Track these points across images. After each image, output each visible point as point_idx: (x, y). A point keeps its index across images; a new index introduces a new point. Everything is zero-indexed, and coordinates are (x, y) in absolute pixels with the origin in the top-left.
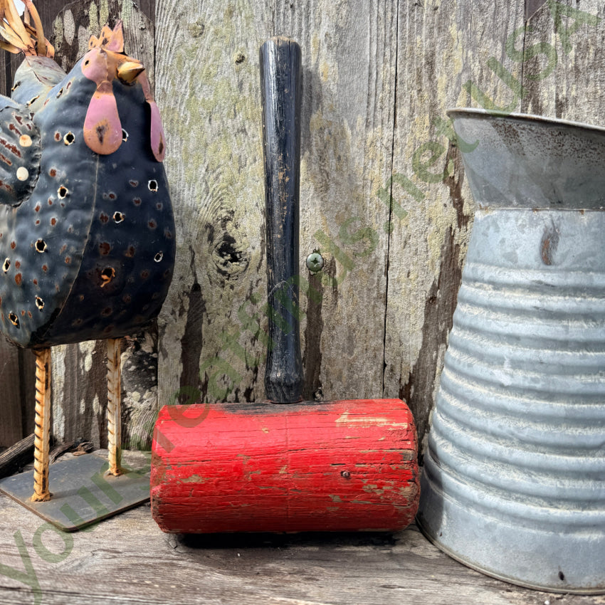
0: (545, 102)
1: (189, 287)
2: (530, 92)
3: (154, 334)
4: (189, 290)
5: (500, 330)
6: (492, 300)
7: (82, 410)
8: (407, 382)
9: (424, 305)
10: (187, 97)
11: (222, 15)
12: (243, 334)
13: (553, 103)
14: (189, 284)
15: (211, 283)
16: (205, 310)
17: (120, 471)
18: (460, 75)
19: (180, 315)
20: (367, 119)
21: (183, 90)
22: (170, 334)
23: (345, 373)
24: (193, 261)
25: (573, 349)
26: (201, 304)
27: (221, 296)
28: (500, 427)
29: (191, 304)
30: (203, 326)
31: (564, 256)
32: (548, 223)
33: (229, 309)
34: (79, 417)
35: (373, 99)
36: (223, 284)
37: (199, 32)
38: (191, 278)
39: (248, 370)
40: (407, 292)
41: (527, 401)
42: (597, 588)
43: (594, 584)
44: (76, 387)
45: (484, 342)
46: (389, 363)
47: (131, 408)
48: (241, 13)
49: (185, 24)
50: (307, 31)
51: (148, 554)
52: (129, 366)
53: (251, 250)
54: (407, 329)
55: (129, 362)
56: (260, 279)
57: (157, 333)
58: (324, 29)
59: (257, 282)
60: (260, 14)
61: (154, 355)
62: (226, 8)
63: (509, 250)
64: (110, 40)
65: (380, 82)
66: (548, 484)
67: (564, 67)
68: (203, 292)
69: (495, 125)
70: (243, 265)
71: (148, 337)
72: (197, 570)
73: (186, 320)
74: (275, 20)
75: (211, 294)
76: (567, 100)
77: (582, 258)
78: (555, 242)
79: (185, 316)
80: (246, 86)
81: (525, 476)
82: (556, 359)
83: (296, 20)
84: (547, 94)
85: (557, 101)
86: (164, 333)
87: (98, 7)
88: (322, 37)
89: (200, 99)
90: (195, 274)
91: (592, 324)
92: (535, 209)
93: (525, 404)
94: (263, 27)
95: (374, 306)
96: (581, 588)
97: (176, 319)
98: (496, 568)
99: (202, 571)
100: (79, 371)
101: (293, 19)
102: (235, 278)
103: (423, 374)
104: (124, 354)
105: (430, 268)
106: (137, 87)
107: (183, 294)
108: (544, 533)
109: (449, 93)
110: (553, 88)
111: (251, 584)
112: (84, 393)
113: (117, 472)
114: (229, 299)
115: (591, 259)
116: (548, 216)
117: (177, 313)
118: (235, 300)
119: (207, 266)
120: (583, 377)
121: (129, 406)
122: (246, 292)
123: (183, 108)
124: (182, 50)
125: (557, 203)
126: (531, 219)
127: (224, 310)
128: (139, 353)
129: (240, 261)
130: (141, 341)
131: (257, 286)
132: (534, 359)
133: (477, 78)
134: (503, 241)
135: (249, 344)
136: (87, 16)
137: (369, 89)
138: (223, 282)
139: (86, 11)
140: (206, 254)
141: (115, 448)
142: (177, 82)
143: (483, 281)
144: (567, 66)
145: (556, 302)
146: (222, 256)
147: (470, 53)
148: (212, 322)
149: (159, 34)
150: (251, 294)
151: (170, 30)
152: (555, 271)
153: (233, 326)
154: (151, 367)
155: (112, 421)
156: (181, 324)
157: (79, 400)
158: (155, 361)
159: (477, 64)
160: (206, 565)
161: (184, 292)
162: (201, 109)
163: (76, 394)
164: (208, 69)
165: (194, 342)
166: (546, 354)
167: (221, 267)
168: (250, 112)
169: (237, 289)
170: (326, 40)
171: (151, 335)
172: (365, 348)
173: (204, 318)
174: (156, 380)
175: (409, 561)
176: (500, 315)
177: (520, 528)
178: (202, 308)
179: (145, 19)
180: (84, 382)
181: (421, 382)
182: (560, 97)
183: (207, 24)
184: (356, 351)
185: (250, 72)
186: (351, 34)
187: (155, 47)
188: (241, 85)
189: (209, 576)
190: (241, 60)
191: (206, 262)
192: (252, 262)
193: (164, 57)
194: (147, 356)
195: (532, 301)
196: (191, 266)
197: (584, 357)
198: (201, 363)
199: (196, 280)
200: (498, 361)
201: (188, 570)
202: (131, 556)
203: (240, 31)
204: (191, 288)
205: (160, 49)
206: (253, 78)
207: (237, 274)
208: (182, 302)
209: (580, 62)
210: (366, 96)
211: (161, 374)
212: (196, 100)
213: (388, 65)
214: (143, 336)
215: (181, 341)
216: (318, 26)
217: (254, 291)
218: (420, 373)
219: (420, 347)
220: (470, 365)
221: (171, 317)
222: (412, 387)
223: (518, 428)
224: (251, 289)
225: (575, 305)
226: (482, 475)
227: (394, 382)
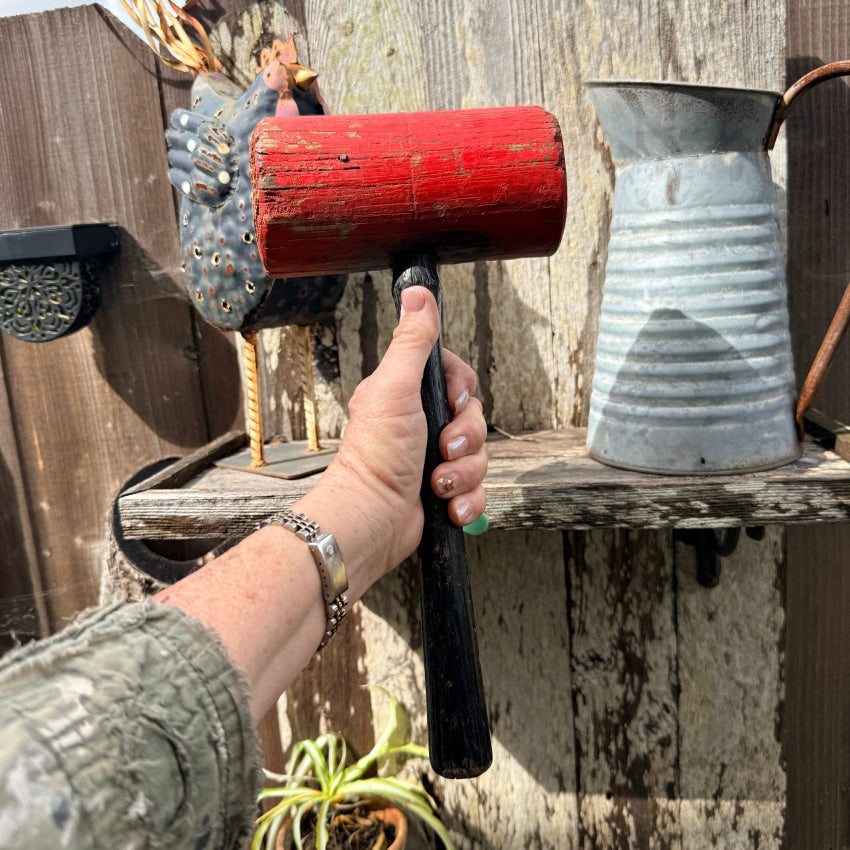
0: (684, 62)
1: (361, 279)
2: (670, 56)
3: (333, 328)
4: (361, 282)
5: (639, 267)
6: (632, 243)
7: (273, 407)
8: (576, 348)
9: (586, 271)
10: (343, 94)
11: (369, 12)
13: (692, 62)
16: (378, 299)
18: (600, 45)
19: (356, 306)
20: (516, 96)
21: (339, 88)
22: (348, 326)
23: (516, 346)
25: (698, 273)
26: (374, 294)
28: (645, 348)
29: (365, 296)
30: (378, 315)
31: (685, 196)
32: (670, 169)
34: (270, 414)
35: (519, 77)
37: (349, 30)
41: (664, 322)
42: (735, 469)
43: (731, 466)
44: (265, 385)
45: (629, 281)
46: (557, 332)
47: (319, 399)
48: (387, 7)
49: (335, 23)
50: (452, 19)
54: (572, 296)
57: (335, 327)
58: (468, 14)
60: (405, 7)
61: (335, 348)
62: (373, 5)
63: (642, 197)
64: (283, 52)
65: (525, 59)
66: (686, 388)
67: (699, 25)
68: (375, 283)
69: (620, 91)
71: (327, 332)
73: (362, 311)
74: (420, 11)
76: (704, 56)
77: (701, 195)
78: (677, 185)
79: (360, 307)
80: (398, 77)
81: (667, 384)
82: (685, 283)
83: (440, 9)
84: (685, 55)
85: (696, 58)
86: (342, 325)
87: (251, 17)
88: (466, 22)
89: (356, 96)
91: (712, 250)
92: (660, 159)
93: (663, 325)
94: (409, 19)
95: (540, 278)
96: (721, 470)
97: (352, 311)
98: (649, 465)
100: (266, 369)
101: (437, 8)
103: (590, 339)
105: (589, 234)
106: (311, 92)
107: (356, 286)
108: (686, 429)
109: (592, 62)
110: (690, 47)
112: (273, 391)
115: (708, 195)
116: (671, 163)
117: (353, 305)
120: (709, 295)
123: (340, 106)
124: (335, 49)
125: (677, 151)
126: (657, 168)
128: (320, 347)
130: (323, 336)
132: (668, 285)
133: (617, 46)
134: (637, 191)
136: (241, 27)
137: (515, 67)
139: (240, 22)
142: (333, 81)
143: (624, 228)
144: (702, 23)
145: (682, 236)
147: (608, 22)
148: (385, 310)
149: (312, 37)
151: (321, 31)
152: (679, 209)
154: (333, 360)
156: (357, 315)
157: (269, 397)
158: (335, 354)
159: (616, 32)
161: (357, 284)
162: (358, 105)
163: (265, 391)
164: (361, 65)
165: (371, 331)
166: (677, 281)
168: (404, 102)
170: (470, 25)
171: (330, 329)
173: (378, 307)
174: (339, 372)
176: (639, 254)
177: (667, 428)
178: (375, 298)
179: (297, 23)
180: (273, 380)
181: (589, 346)
182: (698, 54)
183: (357, 21)
184: (524, 324)
185: (401, 64)
186: (493, 17)
187: (309, 50)
188: (393, 77)
190: (392, 52)
193: (318, 58)
194: (327, 349)
195: (662, 238)
197: (708, 278)
200: (637, 294)
203: (388, 25)
204: (363, 279)
205: (313, 50)
206: (404, 68)
208: (356, 294)
209: (714, 18)
210: (513, 75)
211: (342, 365)
212: (352, 96)
213: (531, 43)
214: (322, 331)
215: (359, 331)
216: (461, 12)
218: (588, 337)
219: (586, 314)
220: (619, 303)
221: (347, 310)
222: (581, 352)
223: (658, 346)
225: (696, 236)
226: (633, 391)
227: (564, 349)
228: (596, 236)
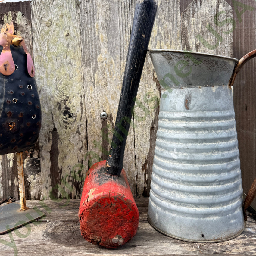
0: (191, 46)
1: (52, 129)
2: (185, 42)
3: (38, 150)
4: (52, 131)
5: (172, 137)
6: (168, 125)
7: (10, 184)
8: (145, 162)
9: (149, 130)
10: (46, 51)
11: (58, 17)
12: (76, 148)
13: (194, 46)
14: (52, 128)
15: (61, 127)
16: (59, 138)
17: (26, 208)
18: (156, 37)
19: (49, 141)
20: (121, 56)
21: (44, 48)
22: (45, 150)
24: (53, 118)
25: (200, 143)
26: (57, 136)
27: (66, 132)
28: (174, 176)
29: (53, 137)
30: (59, 145)
31: (194, 106)
32: (187, 93)
33: (69, 137)
34: (9, 187)
35: (122, 48)
36: (66, 127)
37: (49, 24)
38: (52, 125)
39: (79, 162)
40: (142, 125)
41: (184, 164)
42: (218, 239)
43: (216, 238)
44: (7, 174)
45: (167, 142)
46: (137, 156)
47: (30, 182)
48: (66, 16)
49: (44, 21)
50: (94, 22)
51: (34, 241)
52: (28, 164)
53: (77, 112)
54: (143, 141)
55: (28, 163)
56: (82, 124)
58: (101, 21)
59: (81, 125)
60: (74, 16)
61: (39, 159)
62: (60, 14)
63: (173, 105)
64: (9, 29)
65: (125, 41)
66: (195, 198)
67: (198, 31)
68: (58, 131)
69: (163, 55)
70: (74, 119)
71: (35, 151)
72: (55, 245)
73: (51, 143)
74: (80, 18)
75: (61, 132)
76: (200, 44)
77: (201, 106)
78: (190, 101)
79: (51, 142)
80: (70, 45)
81: (186, 196)
82: (194, 147)
83: (89, 18)
84: (192, 42)
85: (196, 45)
86: (42, 149)
87: (8, 16)
88: (100, 24)
89: (52, 52)
90: (54, 124)
91: (207, 132)
92: (182, 88)
93: (183, 166)
94: (76, 21)
96: (211, 240)
97: (47, 143)
98: (177, 235)
99: (56, 246)
100: (8, 168)
101: (88, 18)
102: (71, 124)
103: (151, 159)
104: (26, 159)
105: (151, 115)
106: (21, 48)
107: (49, 132)
108: (195, 219)
109: (153, 44)
110: (194, 40)
111: (76, 249)
112: (10, 177)
113: (24, 209)
114: (69, 133)
115: (204, 106)
116: (187, 90)
117: (47, 140)
118: (72, 133)
119: (59, 120)
120: (205, 154)
121: (30, 181)
122: (76, 130)
123: (45, 56)
124: (43, 32)
125: (190, 85)
126: (180, 92)
127: (67, 138)
128: (32, 159)
129: (73, 117)
130: (33, 154)
131: (80, 127)
132: (185, 147)
133: (163, 37)
134: (171, 101)
135: (79, 151)
136: (3, 20)
137: (120, 44)
138: (66, 126)
139: (2, 18)
140: (58, 115)
141: (23, 199)
142: (42, 45)
143: (165, 118)
144: (199, 31)
145: (192, 124)
146: (65, 115)
147: (160, 28)
148: (62, 143)
149: (33, 26)
150: (78, 131)
151: (38, 24)
152: (191, 112)
153: (71, 144)
154: (38, 164)
155: (21, 187)
156: (49, 145)
157: (8, 180)
158: (39, 162)
159: (163, 32)
160: (58, 243)
161: (50, 131)
162: (52, 56)
163: (7, 177)
164: (54, 39)
165: (55, 152)
166: (190, 145)
167: (65, 120)
168: (72, 56)
169: (72, 129)
170: (101, 25)
171: (37, 151)
172: (127, 150)
173: (59, 142)
174: (40, 170)
175: (143, 235)
176: (171, 131)
177: (185, 218)
178: (58, 138)
179: (27, 20)
180: (10, 172)
181: (150, 162)
182: (197, 43)
183: (53, 21)
185: (71, 40)
186: (111, 22)
187: (32, 31)
188: (68, 45)
189: (59, 247)
190: (68, 35)
191: (58, 118)
192: (77, 117)
193: (36, 35)
194: (35, 159)
195: (182, 124)
196: (52, 121)
197: (205, 145)
198: (59, 161)
199: (54, 126)
200: (171, 149)
201: (51, 246)
202: (27, 242)
203: (66, 23)
204: (52, 130)
205: (34, 32)
206: (73, 42)
207: (72, 122)
208: (49, 136)
209: (203, 29)
210: (119, 47)
211: (42, 167)
212: (50, 52)
213: (127, 34)
214: (33, 151)
215: (50, 152)
216: (98, 20)
217: (79, 129)
218: (150, 158)
219: (149, 148)
220: (162, 152)
221: (45, 143)
222: (147, 164)
223: (181, 176)
224: (78, 128)
225: (199, 125)
226: (169, 197)
228: (154, 116)
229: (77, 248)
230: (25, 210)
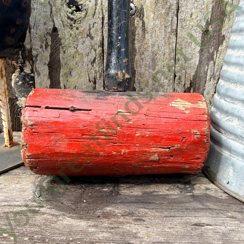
1: (50, 29)
3: (31, 61)
4: (50, 32)
8: (189, 86)
9: (201, 36)
12: (85, 59)
14: (50, 27)
15: (64, 26)
16: (61, 44)
17: (12, 144)
19: (46, 48)
22: (41, 61)
23: (151, 82)
24: (51, 12)
26: (59, 41)
27: (71, 35)
29: (52, 41)
30: (61, 55)
33: (76, 43)
36: (71, 27)
38: (51, 23)
39: (90, 82)
40: (190, 27)
46: (178, 75)
47: (21, 107)
51: (18, 203)
52: (18, 82)
53: (89, 3)
54: (190, 52)
55: (18, 79)
56: (95, 23)
57: (33, 60)
59: (93, 24)
61: (32, 75)
68: (59, 33)
70: (84, 13)
71: (27, 63)
72: (53, 215)
73: (50, 51)
75: (64, 33)
79: (49, 49)
86: (37, 60)
90: (53, 21)
95: (169, 38)
97: (43, 51)
99: (56, 216)
102: (79, 22)
103: (198, 81)
104: (14, 74)
105: (205, 10)
107: (47, 34)
113: (10, 144)
114: (76, 37)
117: (44, 47)
118: (80, 37)
119: (60, 15)
121: (20, 106)
122: (87, 31)
127: (73, 44)
128: (23, 74)
129: (81, 11)
130: (24, 66)
131: (93, 27)
135: (90, 66)
138: (71, 25)
140: (60, 7)
141: (7, 130)
146: (70, 8)
148: (66, 52)
150: (90, 33)
153: (79, 54)
154: (31, 82)
155: (3, 113)
156: (47, 54)
158: (33, 78)
161: (47, 33)
165: (56, 65)
167: (70, 15)
169: (81, 29)
171: (29, 62)
172: (163, 65)
173: (61, 50)
178: (59, 43)
181: (197, 85)
184: (157, 68)
189: (61, 220)
191: (59, 12)
192: (89, 11)
194: (28, 75)
196: (50, 15)
198: (61, 79)
199: (54, 25)
204: (51, 30)
207: (80, 19)
208: (46, 40)
214: (24, 63)
215: (48, 65)
217: (92, 31)
218: (197, 80)
219: (197, 64)
221: (40, 50)
222: (192, 89)
224: (90, 29)
227: (181, 86)
229: (93, 224)
230: (11, 147)
